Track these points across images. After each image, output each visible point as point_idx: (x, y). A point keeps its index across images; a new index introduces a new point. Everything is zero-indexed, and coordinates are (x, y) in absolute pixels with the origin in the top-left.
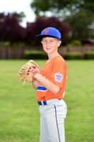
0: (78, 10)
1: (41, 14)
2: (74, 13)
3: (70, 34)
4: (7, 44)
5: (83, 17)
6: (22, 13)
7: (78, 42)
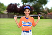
0: (36, 3)
1: (25, 4)
2: (35, 4)
3: (34, 10)
4: (13, 13)
5: (38, 5)
6: (19, 4)
7: (36, 13)
